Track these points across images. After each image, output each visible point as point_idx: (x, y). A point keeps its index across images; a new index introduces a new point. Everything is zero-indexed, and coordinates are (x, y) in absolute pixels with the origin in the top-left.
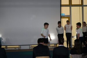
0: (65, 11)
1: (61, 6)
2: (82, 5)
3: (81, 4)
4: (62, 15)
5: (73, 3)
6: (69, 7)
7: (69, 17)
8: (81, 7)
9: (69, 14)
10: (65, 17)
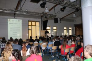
0: (30, 28)
1: (29, 26)
2: (36, 26)
5: (33, 25)
6: (31, 26)
7: (31, 30)
9: (31, 29)
10: (30, 30)
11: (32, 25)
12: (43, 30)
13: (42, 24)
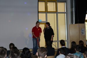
3: (55, 11)
4: (39, 21)
8: (56, 14)
11: (46, 12)
12: (76, 23)
13: (72, 7)
